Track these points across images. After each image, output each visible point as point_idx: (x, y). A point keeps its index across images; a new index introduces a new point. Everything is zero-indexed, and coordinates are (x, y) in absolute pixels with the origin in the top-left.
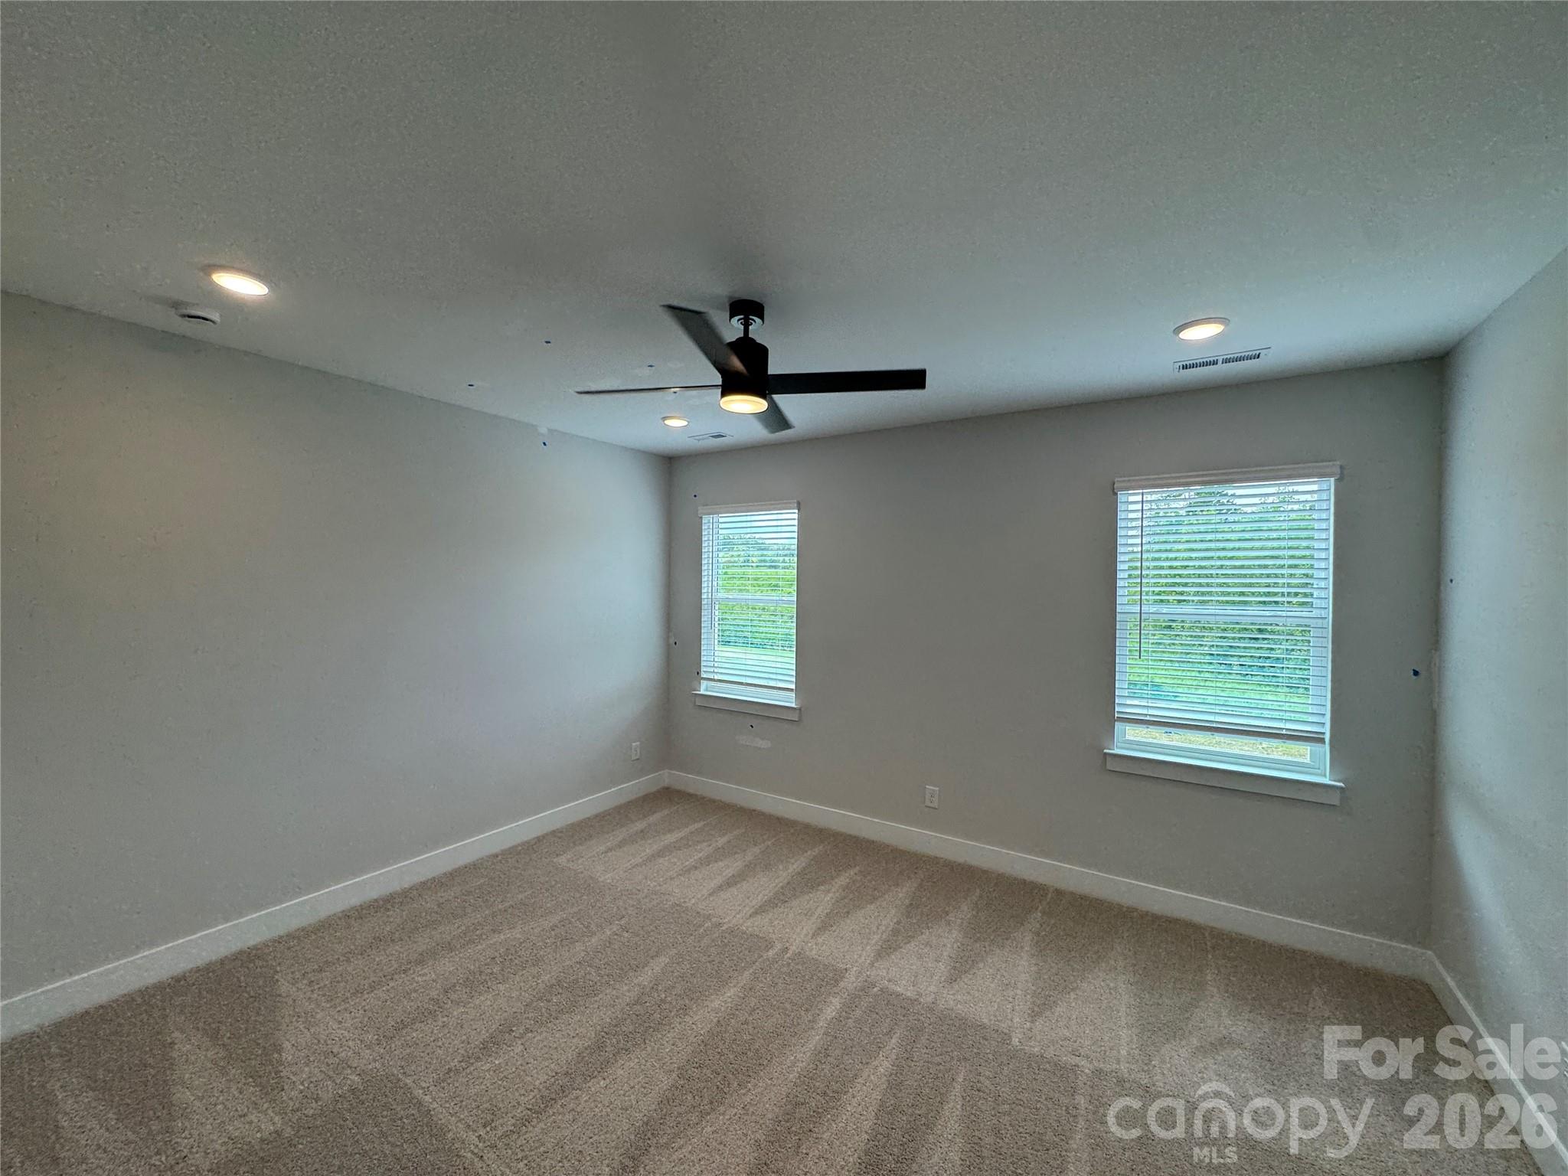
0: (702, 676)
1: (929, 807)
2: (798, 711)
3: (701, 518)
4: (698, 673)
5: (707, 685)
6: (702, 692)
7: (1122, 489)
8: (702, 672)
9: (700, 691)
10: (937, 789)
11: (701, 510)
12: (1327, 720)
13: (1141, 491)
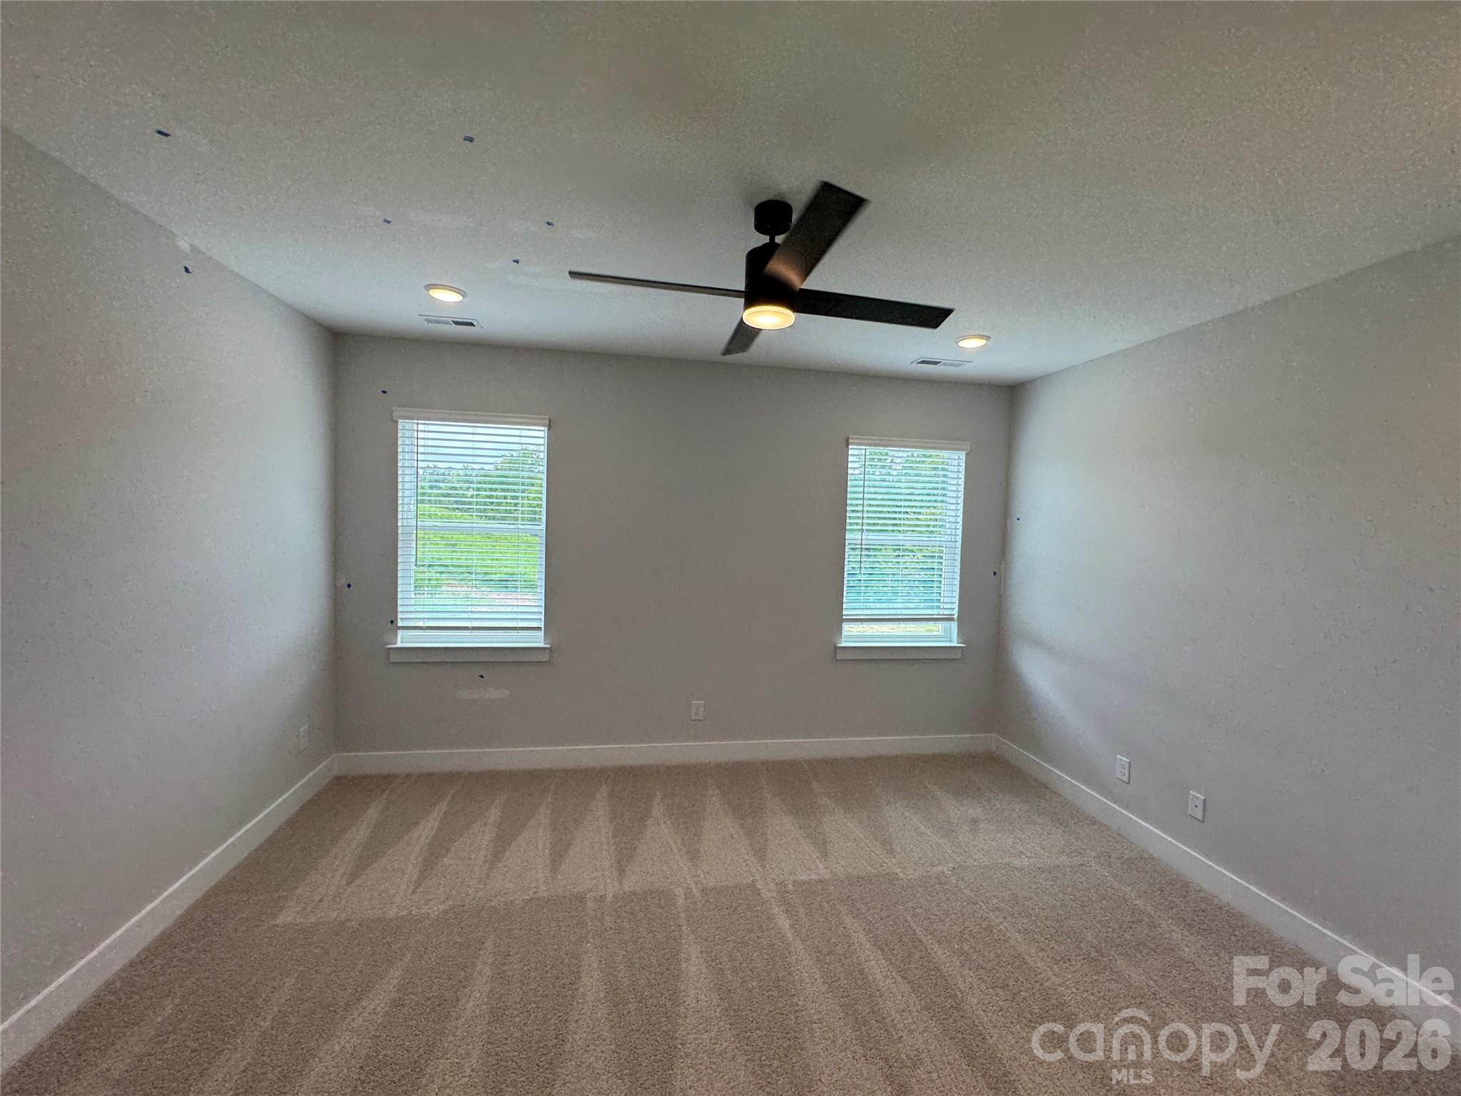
0: (399, 625)
1: (696, 720)
2: (548, 651)
3: (397, 422)
4: (392, 622)
5: (402, 636)
6: (399, 645)
7: (853, 444)
8: (399, 620)
9: (396, 644)
10: (702, 702)
11: (397, 412)
12: (956, 606)
13: (864, 447)
